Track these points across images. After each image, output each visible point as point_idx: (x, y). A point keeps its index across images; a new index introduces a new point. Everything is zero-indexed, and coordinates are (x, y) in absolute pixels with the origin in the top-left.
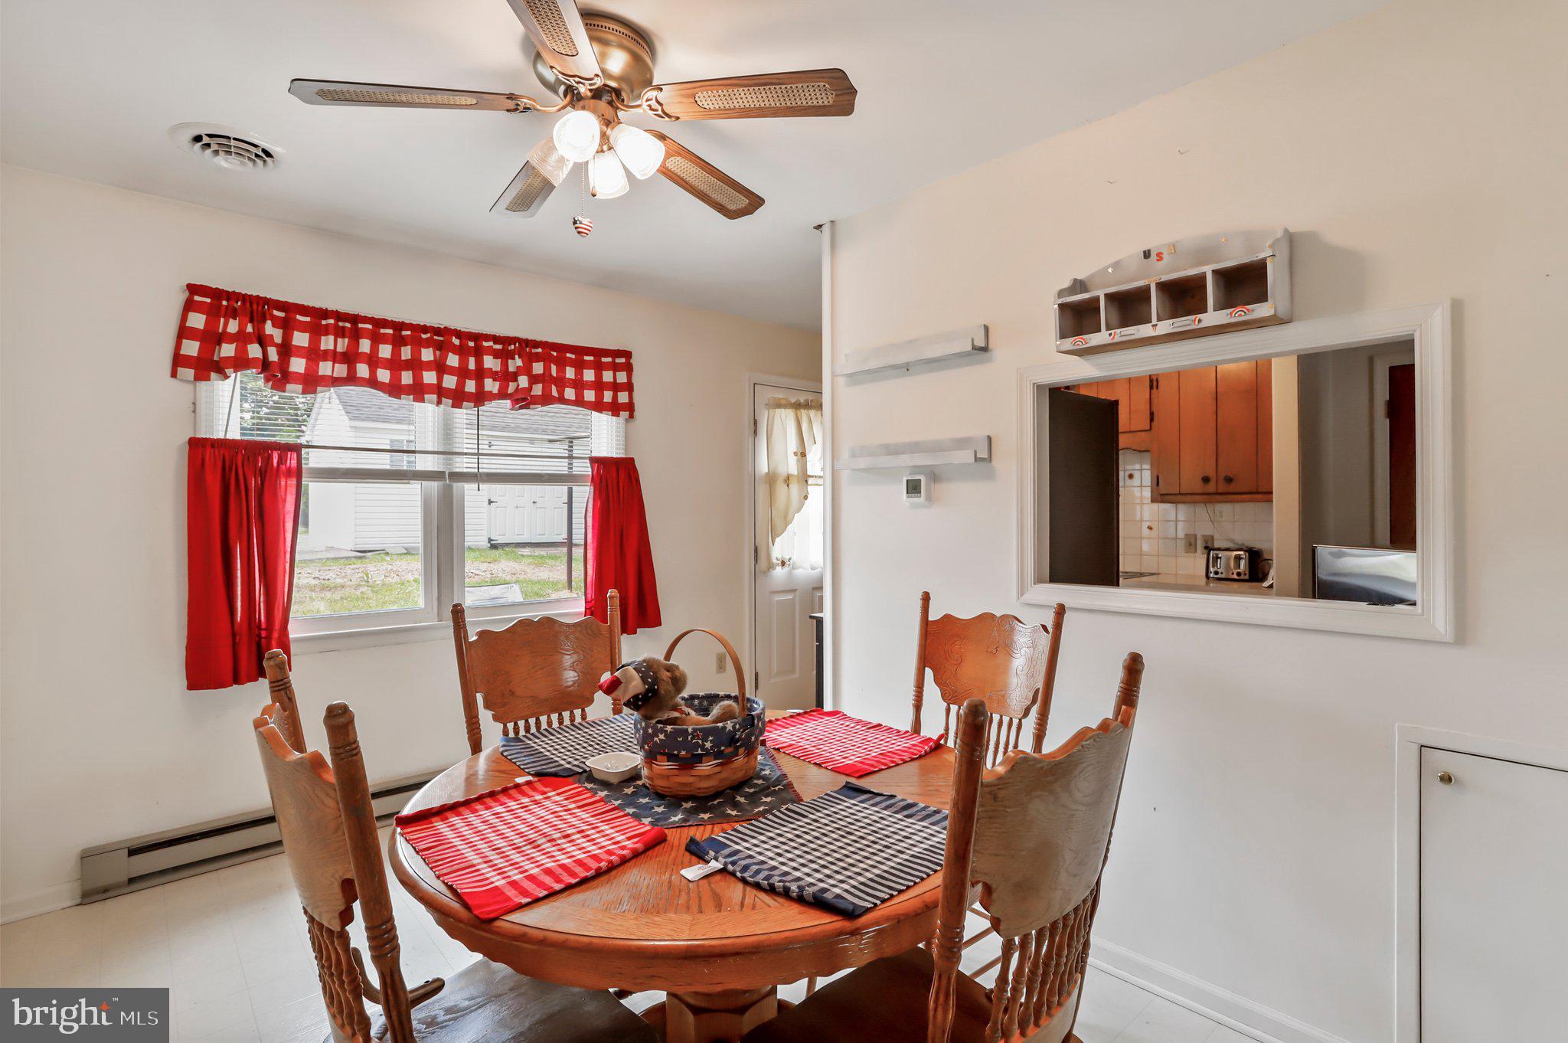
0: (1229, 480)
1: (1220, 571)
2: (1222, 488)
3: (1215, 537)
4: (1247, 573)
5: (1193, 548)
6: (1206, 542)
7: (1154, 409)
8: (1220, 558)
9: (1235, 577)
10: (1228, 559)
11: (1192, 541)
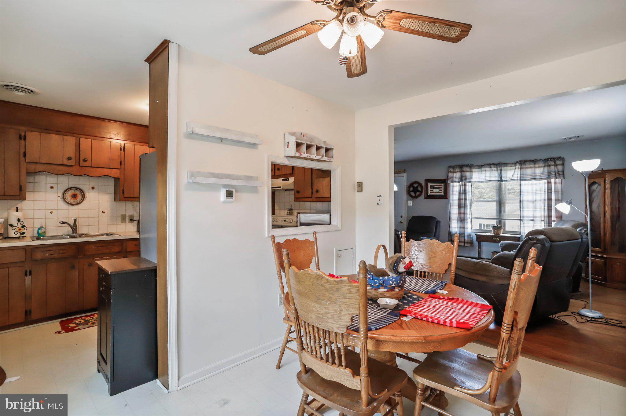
5: (124, 220)
6: (131, 217)
11: (124, 217)
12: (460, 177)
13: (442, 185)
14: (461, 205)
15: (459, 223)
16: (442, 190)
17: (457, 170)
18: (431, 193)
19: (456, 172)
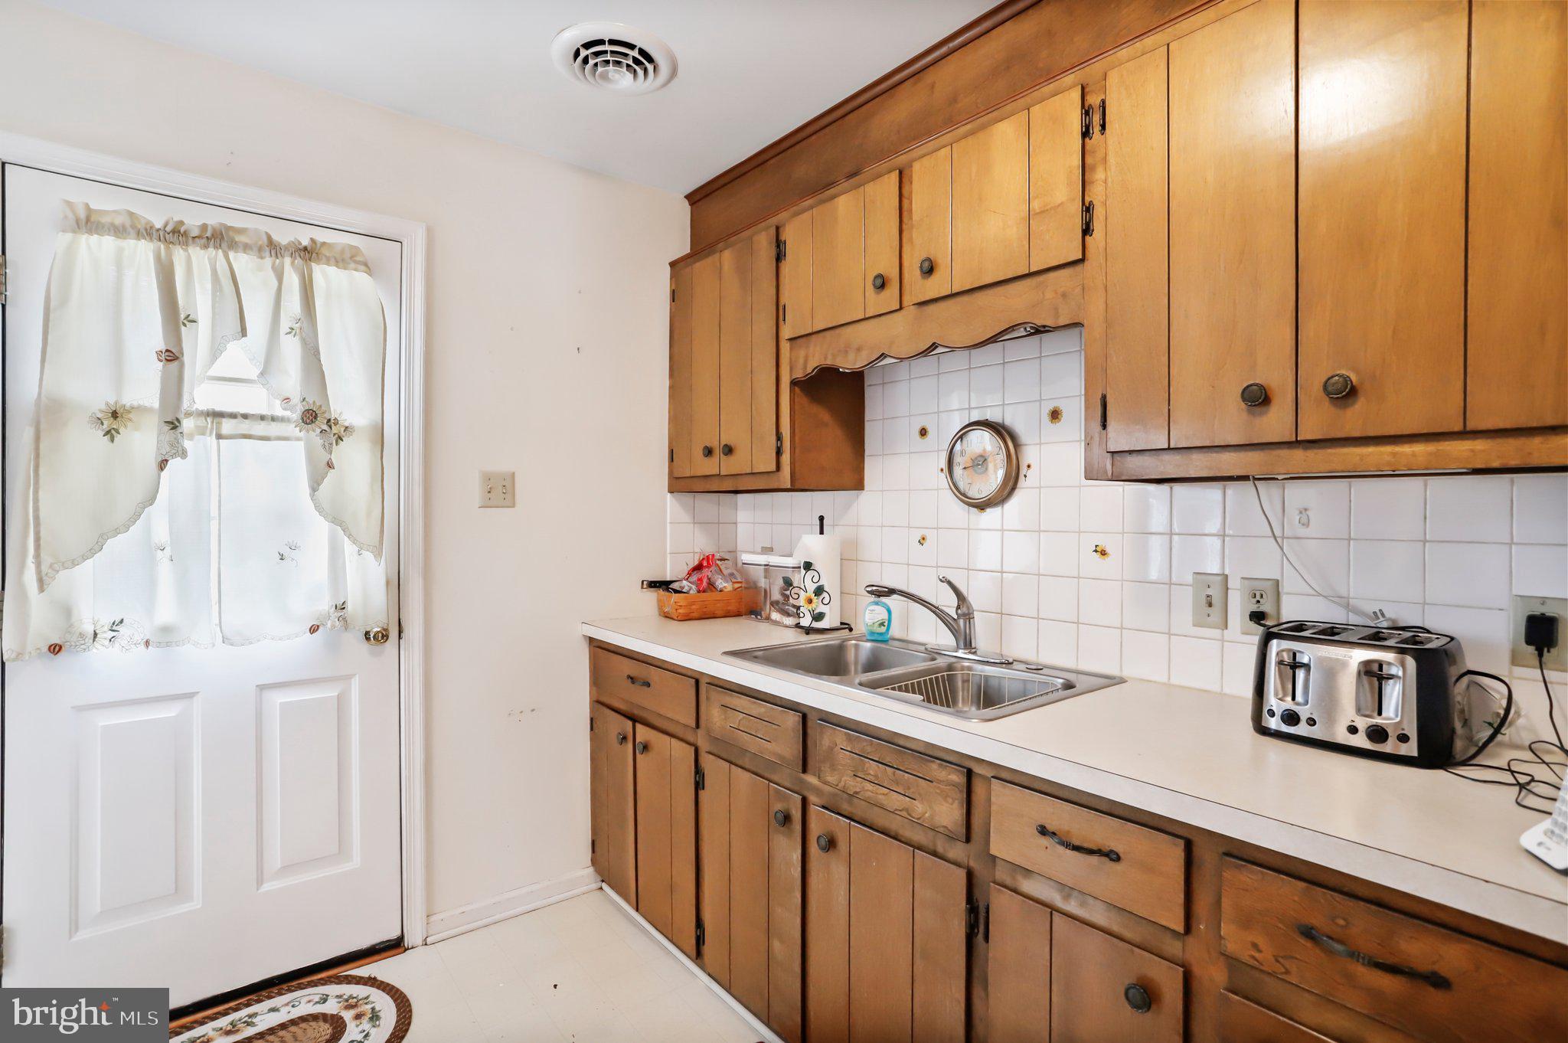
0: (1344, 393)
1: (1304, 713)
2: (1317, 421)
3: (1285, 587)
4: (1412, 732)
5: (1216, 613)
6: (1256, 596)
7: (1096, 194)
8: (1307, 667)
9: (1360, 741)
10: (1331, 673)
11: (1216, 593)
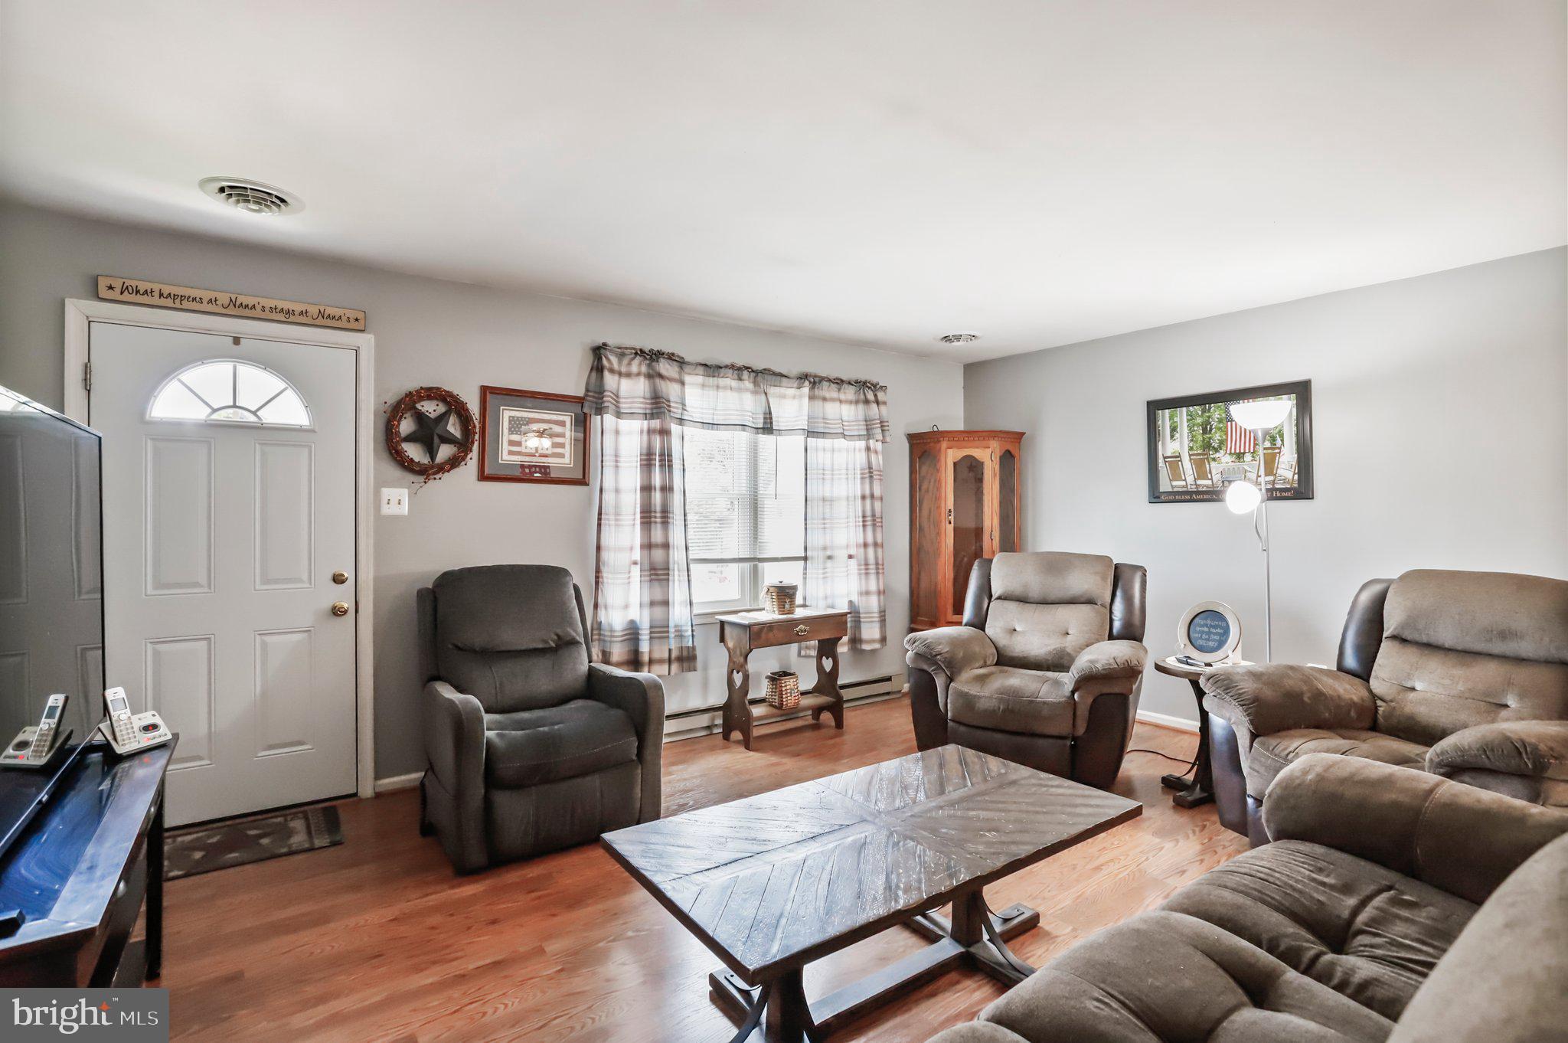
12: (648, 395)
13: (562, 424)
14: (650, 512)
15: (646, 585)
16: (562, 445)
17: (634, 368)
18: (511, 453)
19: (628, 375)
